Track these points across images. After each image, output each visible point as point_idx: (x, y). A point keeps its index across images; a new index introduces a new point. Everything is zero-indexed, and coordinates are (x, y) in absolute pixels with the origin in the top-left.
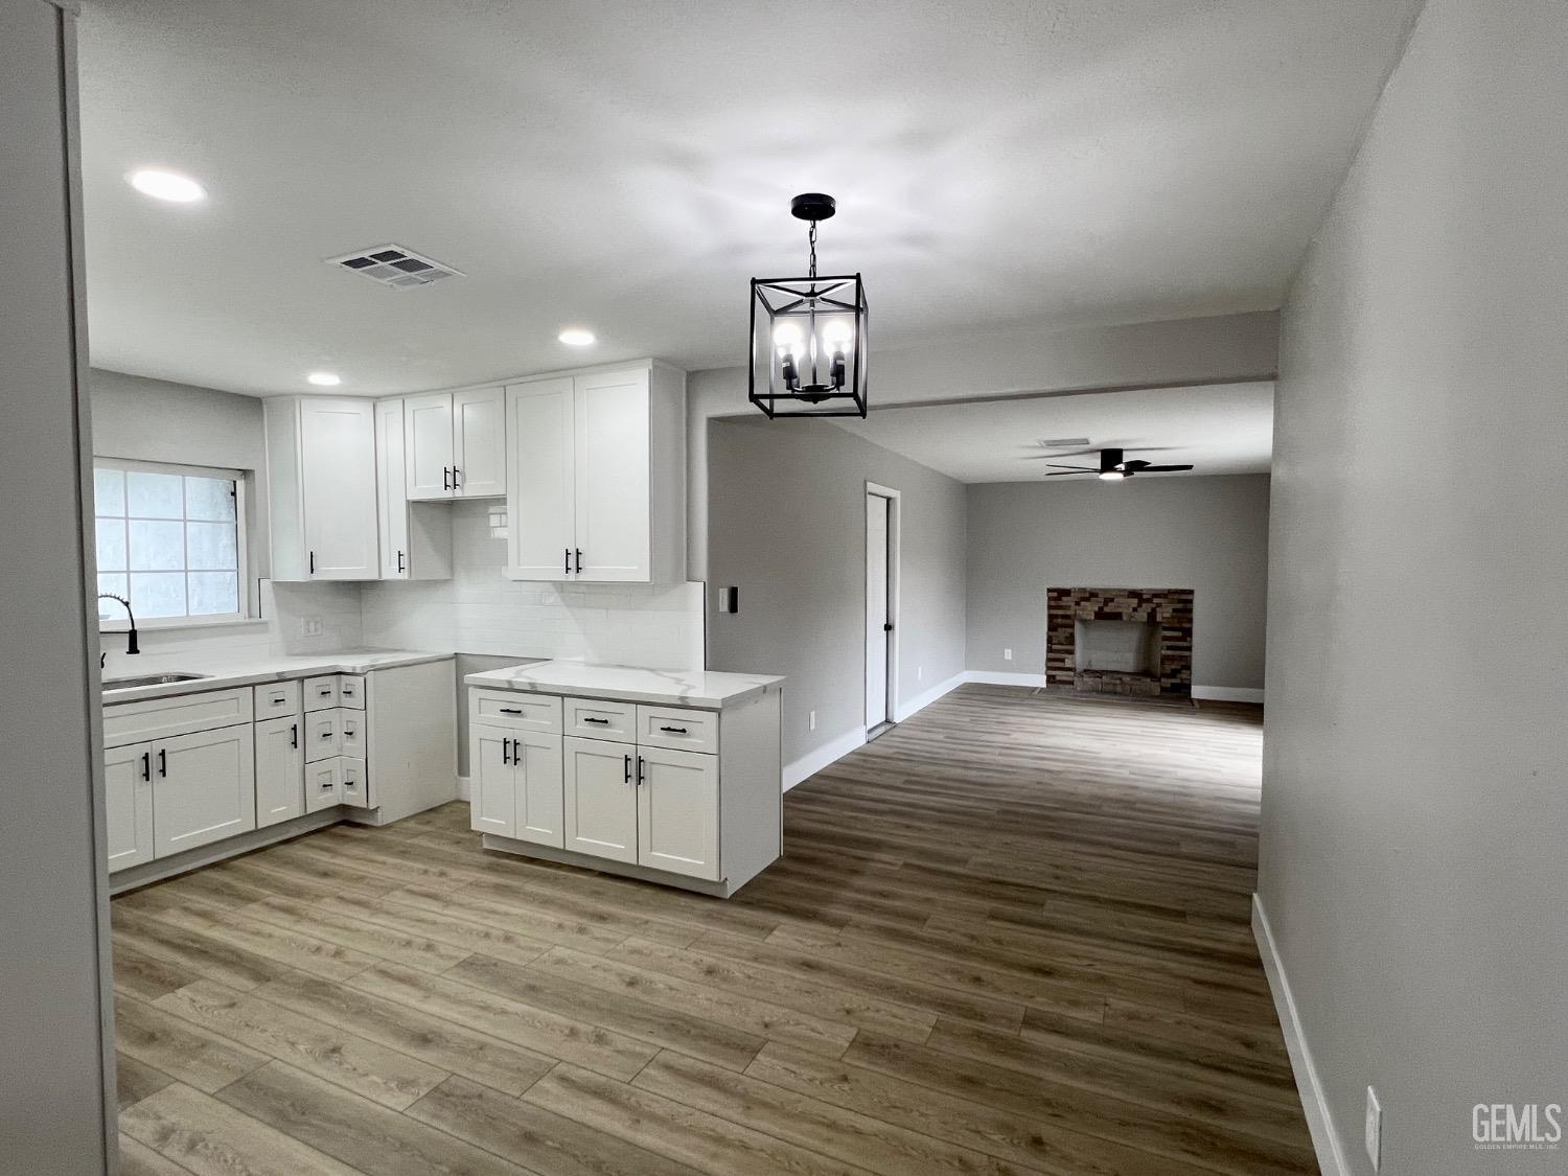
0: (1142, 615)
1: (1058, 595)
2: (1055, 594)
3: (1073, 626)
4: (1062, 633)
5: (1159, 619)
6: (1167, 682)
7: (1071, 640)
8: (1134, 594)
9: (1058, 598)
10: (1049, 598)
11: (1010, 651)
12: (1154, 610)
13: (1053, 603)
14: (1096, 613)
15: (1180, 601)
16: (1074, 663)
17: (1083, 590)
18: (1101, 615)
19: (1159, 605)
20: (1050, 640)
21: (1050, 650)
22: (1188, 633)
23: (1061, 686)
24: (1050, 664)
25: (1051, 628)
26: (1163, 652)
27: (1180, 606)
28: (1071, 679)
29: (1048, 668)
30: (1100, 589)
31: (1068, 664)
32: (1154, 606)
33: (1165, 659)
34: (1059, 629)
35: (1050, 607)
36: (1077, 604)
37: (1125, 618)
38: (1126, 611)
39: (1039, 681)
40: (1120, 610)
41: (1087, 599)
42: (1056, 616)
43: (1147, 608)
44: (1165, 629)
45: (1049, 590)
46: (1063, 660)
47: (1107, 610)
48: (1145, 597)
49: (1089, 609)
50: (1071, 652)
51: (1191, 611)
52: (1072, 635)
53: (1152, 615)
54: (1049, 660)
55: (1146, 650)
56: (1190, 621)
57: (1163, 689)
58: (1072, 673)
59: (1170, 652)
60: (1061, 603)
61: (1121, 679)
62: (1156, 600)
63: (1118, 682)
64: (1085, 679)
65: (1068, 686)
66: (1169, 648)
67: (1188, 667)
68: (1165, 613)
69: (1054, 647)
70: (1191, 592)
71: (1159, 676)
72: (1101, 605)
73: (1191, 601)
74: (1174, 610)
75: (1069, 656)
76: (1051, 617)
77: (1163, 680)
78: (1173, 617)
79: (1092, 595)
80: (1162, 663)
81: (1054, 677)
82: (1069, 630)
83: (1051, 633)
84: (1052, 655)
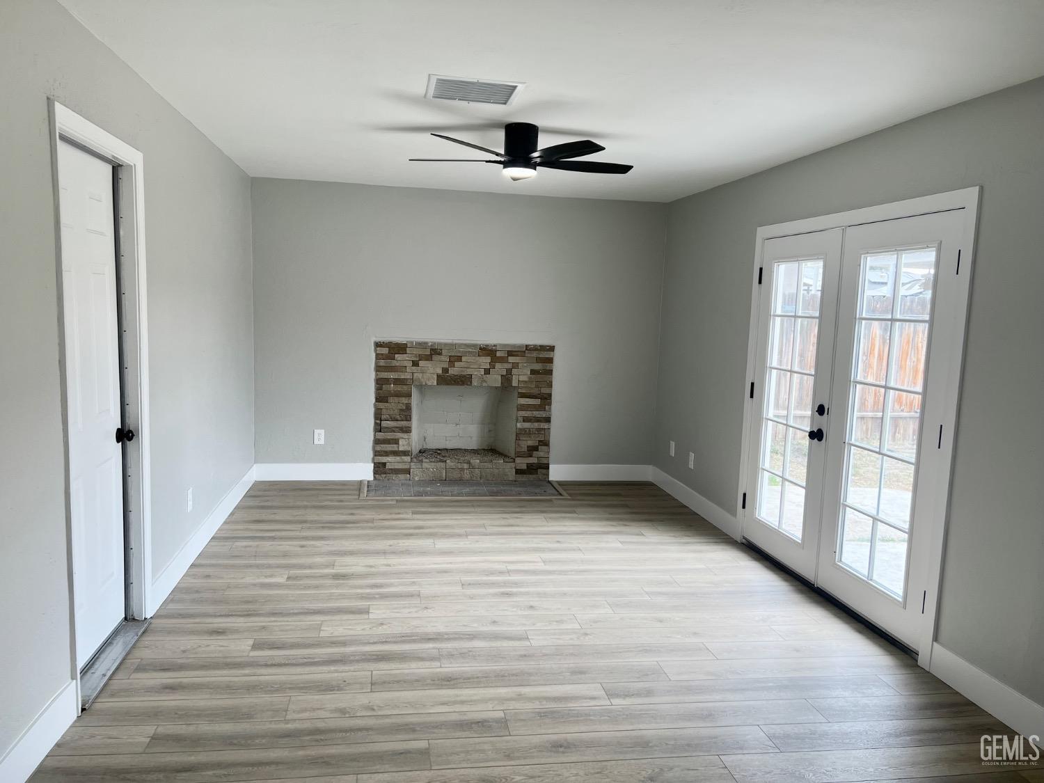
0: (495, 379)
1: (389, 352)
2: (385, 351)
3: (409, 395)
4: (394, 405)
5: (515, 383)
6: (522, 463)
7: (406, 413)
8: (487, 351)
9: (390, 356)
10: (377, 355)
11: (322, 432)
12: (509, 371)
13: (382, 363)
14: (438, 376)
15: (539, 360)
16: (409, 444)
17: (422, 345)
18: (445, 380)
19: (515, 365)
20: (378, 416)
21: (378, 428)
22: (546, 399)
23: (394, 477)
24: (378, 448)
25: (380, 398)
26: (519, 425)
27: (538, 367)
28: (406, 467)
29: (377, 453)
30: (446, 344)
31: (403, 446)
32: (510, 366)
33: (520, 434)
34: (391, 400)
35: (378, 369)
36: (415, 364)
37: (475, 383)
38: (477, 373)
39: (364, 471)
40: (469, 372)
41: (429, 358)
42: (387, 381)
43: (501, 368)
44: (523, 396)
45: (378, 345)
46: (396, 442)
47: (452, 371)
48: (498, 354)
49: (431, 371)
50: (407, 430)
51: (550, 372)
52: (408, 408)
53: (507, 378)
54: (377, 442)
55: (493, 419)
56: (550, 385)
57: (518, 472)
58: (407, 459)
59: (527, 425)
60: (394, 363)
61: (469, 463)
62: (511, 359)
63: (466, 466)
64: (425, 465)
65: (402, 477)
66: (526, 420)
67: (546, 443)
68: (521, 376)
69: (384, 424)
70: (552, 349)
71: (513, 455)
72: (446, 365)
73: (550, 360)
74: (533, 372)
75: (405, 436)
76: (380, 383)
77: (518, 460)
78: (530, 381)
79: (434, 352)
80: (518, 438)
81: (384, 464)
82: (404, 400)
83: (381, 405)
84: (381, 435)
